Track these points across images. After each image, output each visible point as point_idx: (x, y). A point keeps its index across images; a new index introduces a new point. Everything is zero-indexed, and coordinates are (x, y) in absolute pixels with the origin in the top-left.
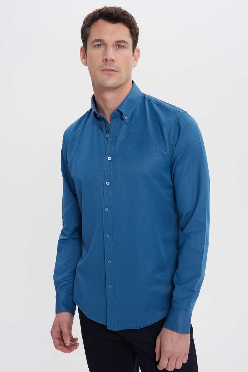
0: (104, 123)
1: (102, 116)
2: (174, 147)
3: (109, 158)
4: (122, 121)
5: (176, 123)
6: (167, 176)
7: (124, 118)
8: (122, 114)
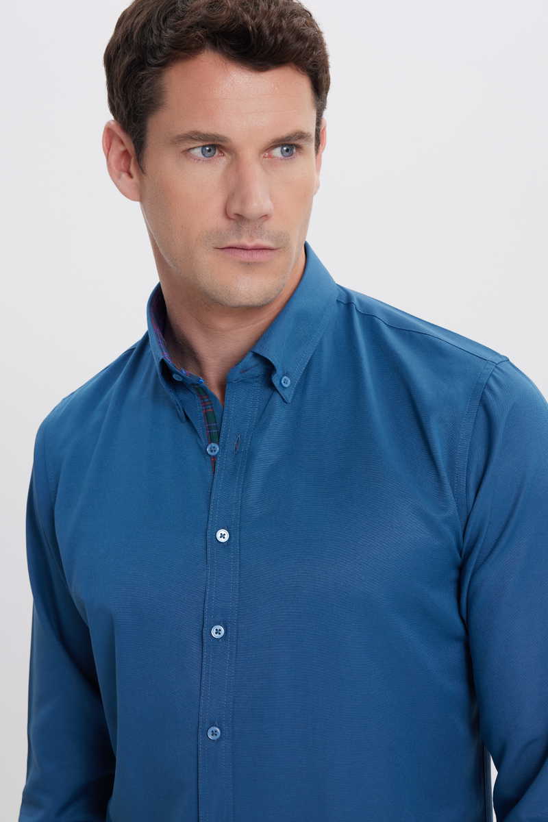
0: (198, 400)
1: (191, 375)
2: (472, 494)
3: (223, 536)
4: (268, 392)
5: (477, 403)
6: (444, 601)
7: (276, 383)
8: (269, 369)
